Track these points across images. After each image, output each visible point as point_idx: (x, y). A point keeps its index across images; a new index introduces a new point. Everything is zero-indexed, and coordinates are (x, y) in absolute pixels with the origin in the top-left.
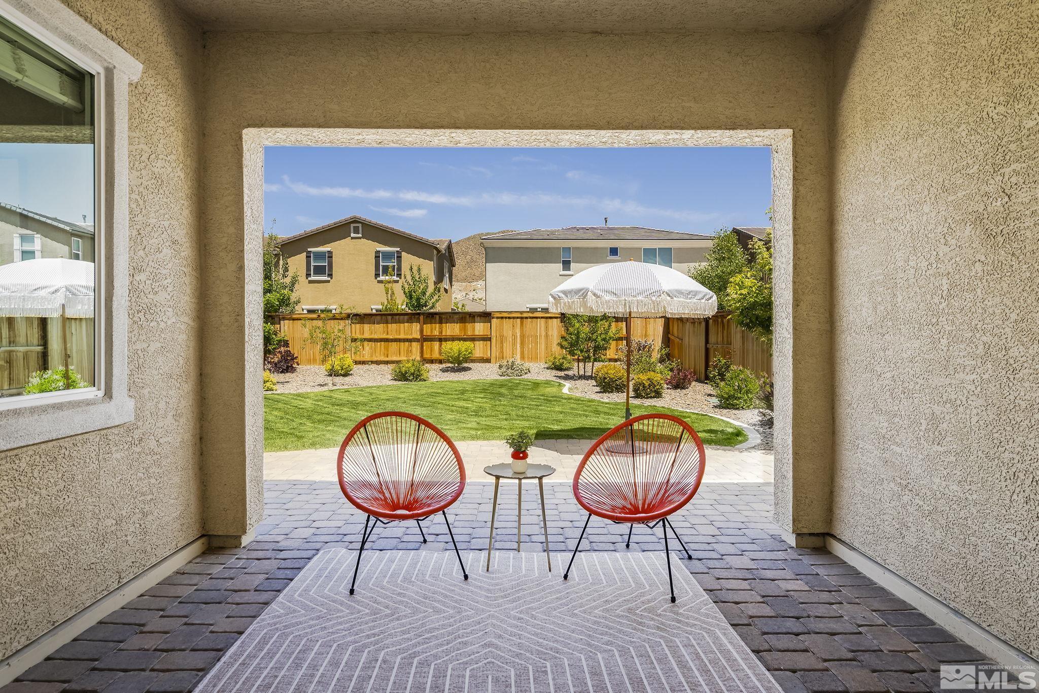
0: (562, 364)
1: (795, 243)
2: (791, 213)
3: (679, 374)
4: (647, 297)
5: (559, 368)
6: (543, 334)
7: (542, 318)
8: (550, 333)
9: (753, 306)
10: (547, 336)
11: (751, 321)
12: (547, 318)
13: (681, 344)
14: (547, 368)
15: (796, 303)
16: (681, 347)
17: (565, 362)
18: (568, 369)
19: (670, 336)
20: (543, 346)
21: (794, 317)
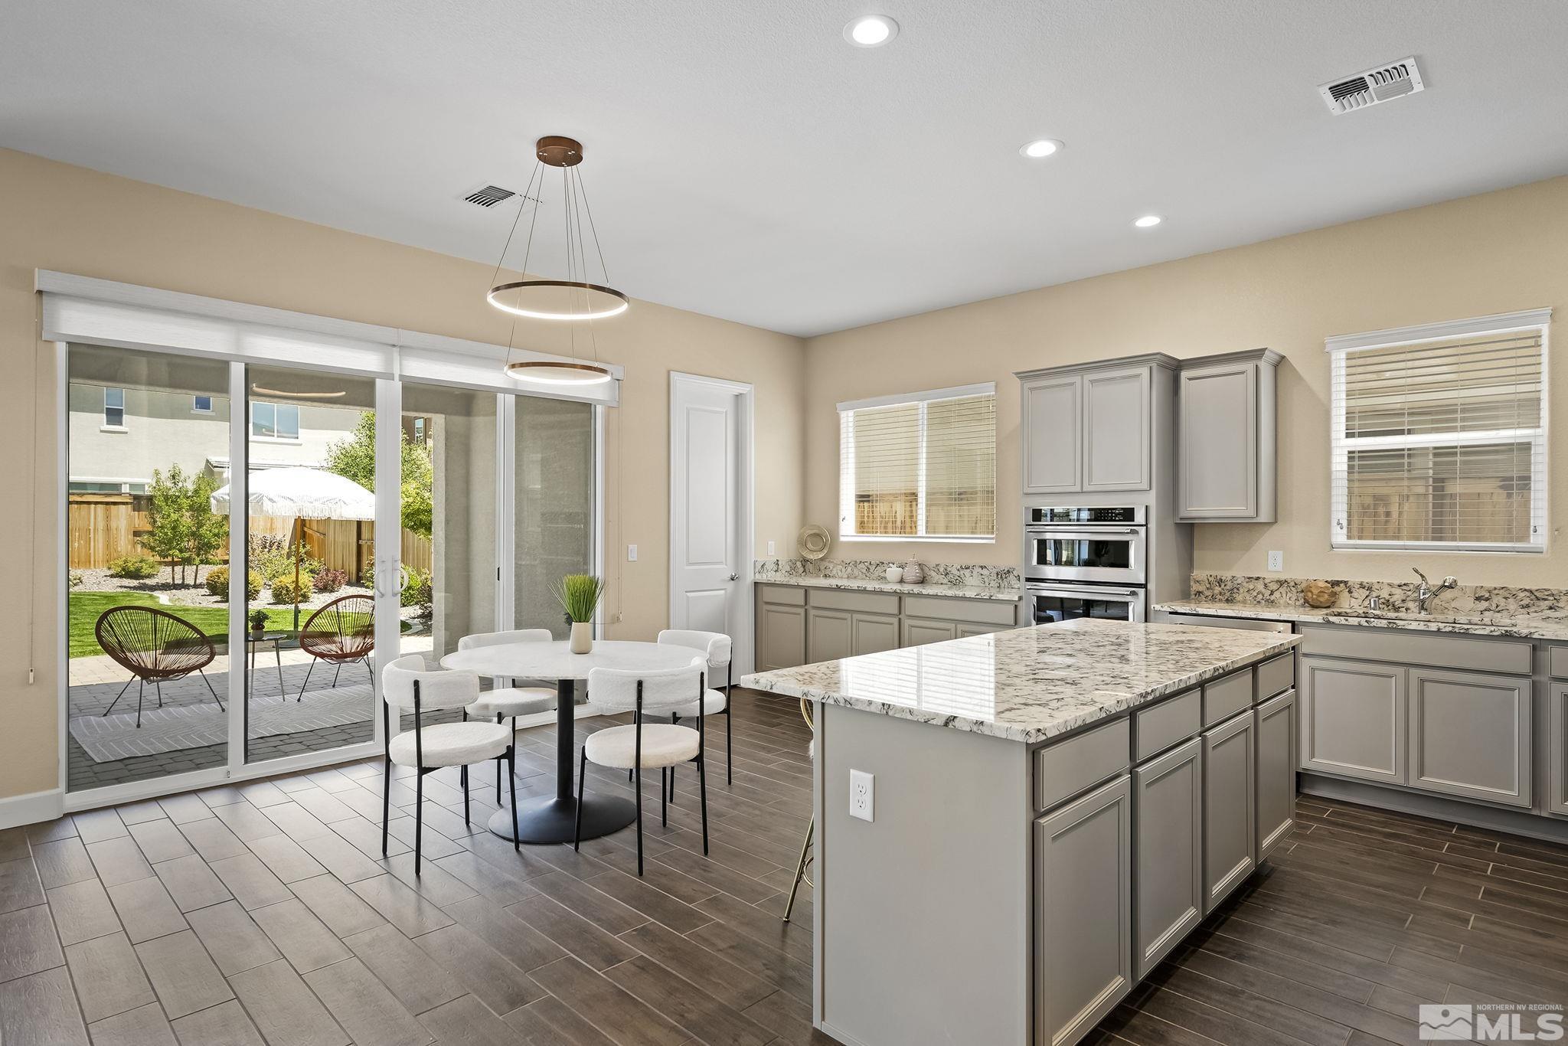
0: (138, 570)
1: (447, 485)
2: (444, 466)
3: (327, 575)
4: (324, 503)
5: (135, 575)
6: (101, 525)
7: (96, 503)
8: (113, 525)
9: (418, 512)
10: (108, 529)
11: (415, 524)
12: (107, 503)
13: (323, 541)
14: (112, 576)
15: (447, 522)
16: (322, 545)
17: (145, 567)
18: (149, 576)
19: (306, 529)
20: (101, 545)
21: (446, 531)
